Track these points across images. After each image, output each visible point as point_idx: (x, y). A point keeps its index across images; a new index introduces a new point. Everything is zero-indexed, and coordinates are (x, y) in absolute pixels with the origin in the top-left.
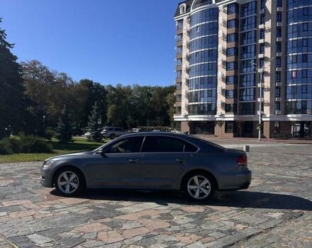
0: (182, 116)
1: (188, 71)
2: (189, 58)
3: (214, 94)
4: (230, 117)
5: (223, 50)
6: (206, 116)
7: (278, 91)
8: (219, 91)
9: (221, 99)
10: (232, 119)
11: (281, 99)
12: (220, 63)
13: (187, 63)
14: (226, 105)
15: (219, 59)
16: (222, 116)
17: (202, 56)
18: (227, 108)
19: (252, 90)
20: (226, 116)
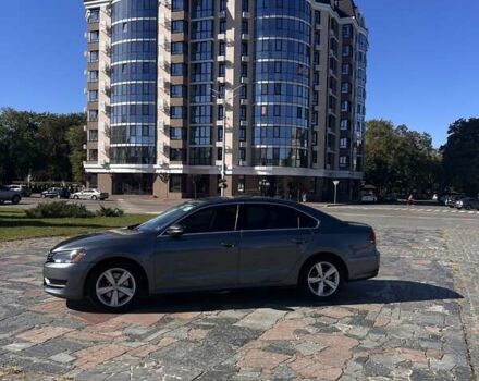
0: (99, 165)
1: (109, 92)
2: (110, 72)
3: (152, 132)
4: (177, 168)
5: (166, 66)
6: (140, 166)
7: (243, 133)
8: (160, 128)
9: (163, 140)
10: (180, 172)
11: (246, 145)
12: (161, 85)
13: (108, 80)
14: (171, 149)
15: (159, 78)
16: (165, 166)
17: (131, 71)
18: (173, 154)
19: (208, 129)
20: (170, 166)
